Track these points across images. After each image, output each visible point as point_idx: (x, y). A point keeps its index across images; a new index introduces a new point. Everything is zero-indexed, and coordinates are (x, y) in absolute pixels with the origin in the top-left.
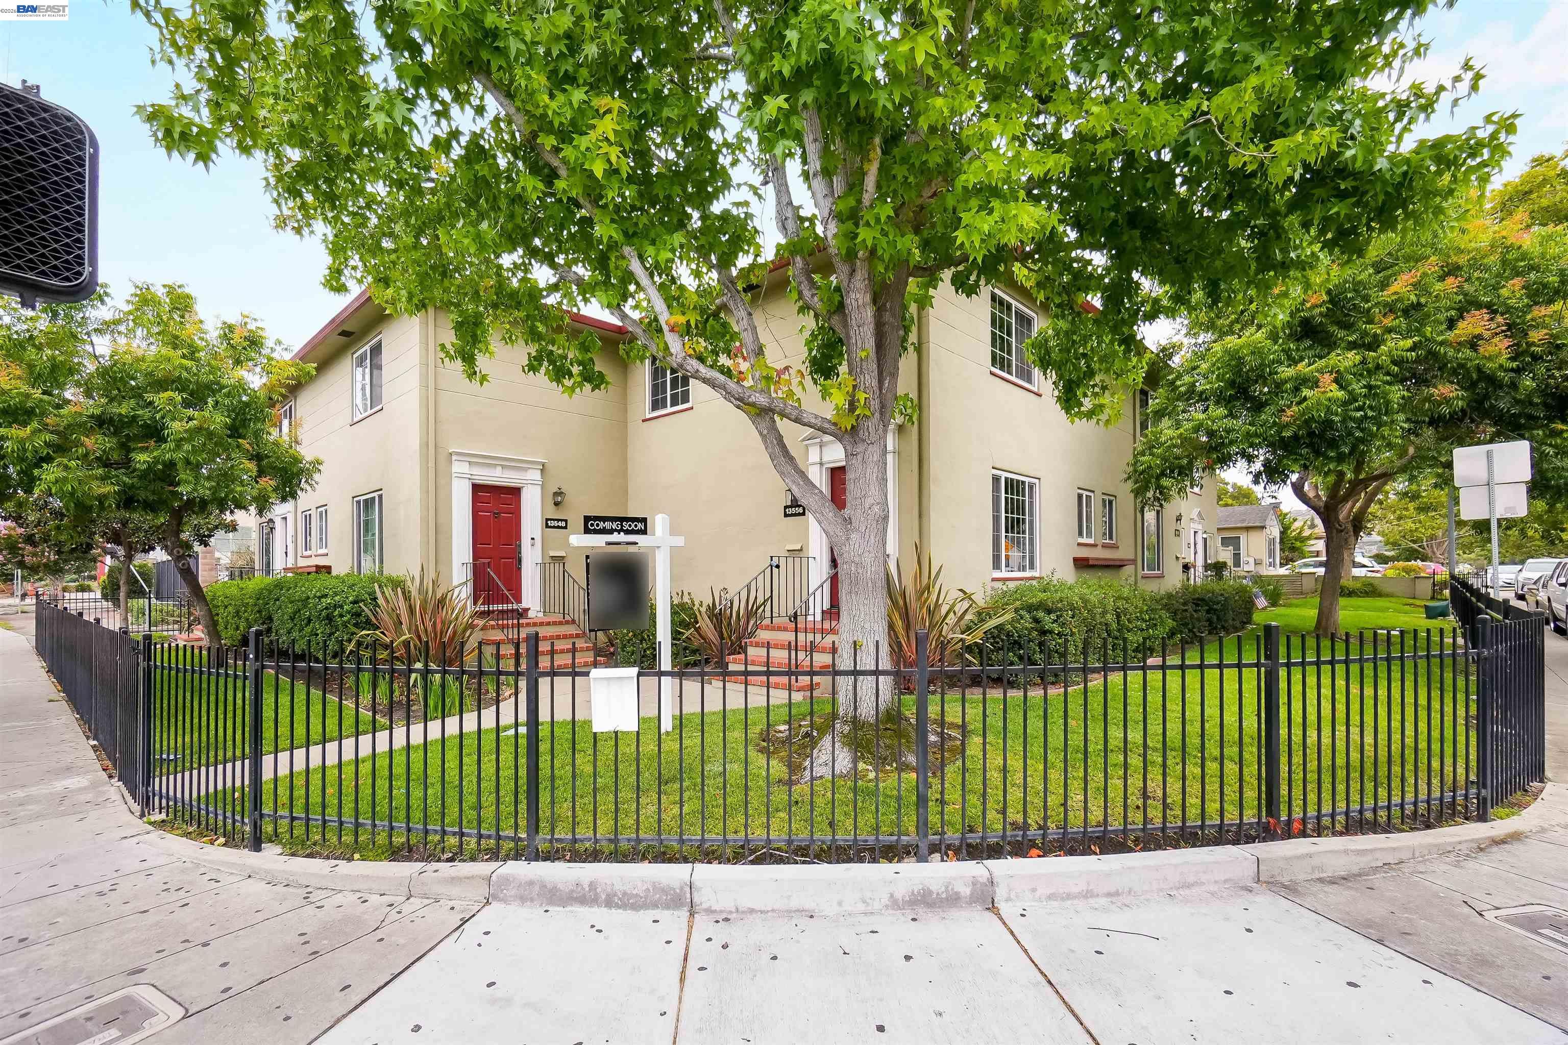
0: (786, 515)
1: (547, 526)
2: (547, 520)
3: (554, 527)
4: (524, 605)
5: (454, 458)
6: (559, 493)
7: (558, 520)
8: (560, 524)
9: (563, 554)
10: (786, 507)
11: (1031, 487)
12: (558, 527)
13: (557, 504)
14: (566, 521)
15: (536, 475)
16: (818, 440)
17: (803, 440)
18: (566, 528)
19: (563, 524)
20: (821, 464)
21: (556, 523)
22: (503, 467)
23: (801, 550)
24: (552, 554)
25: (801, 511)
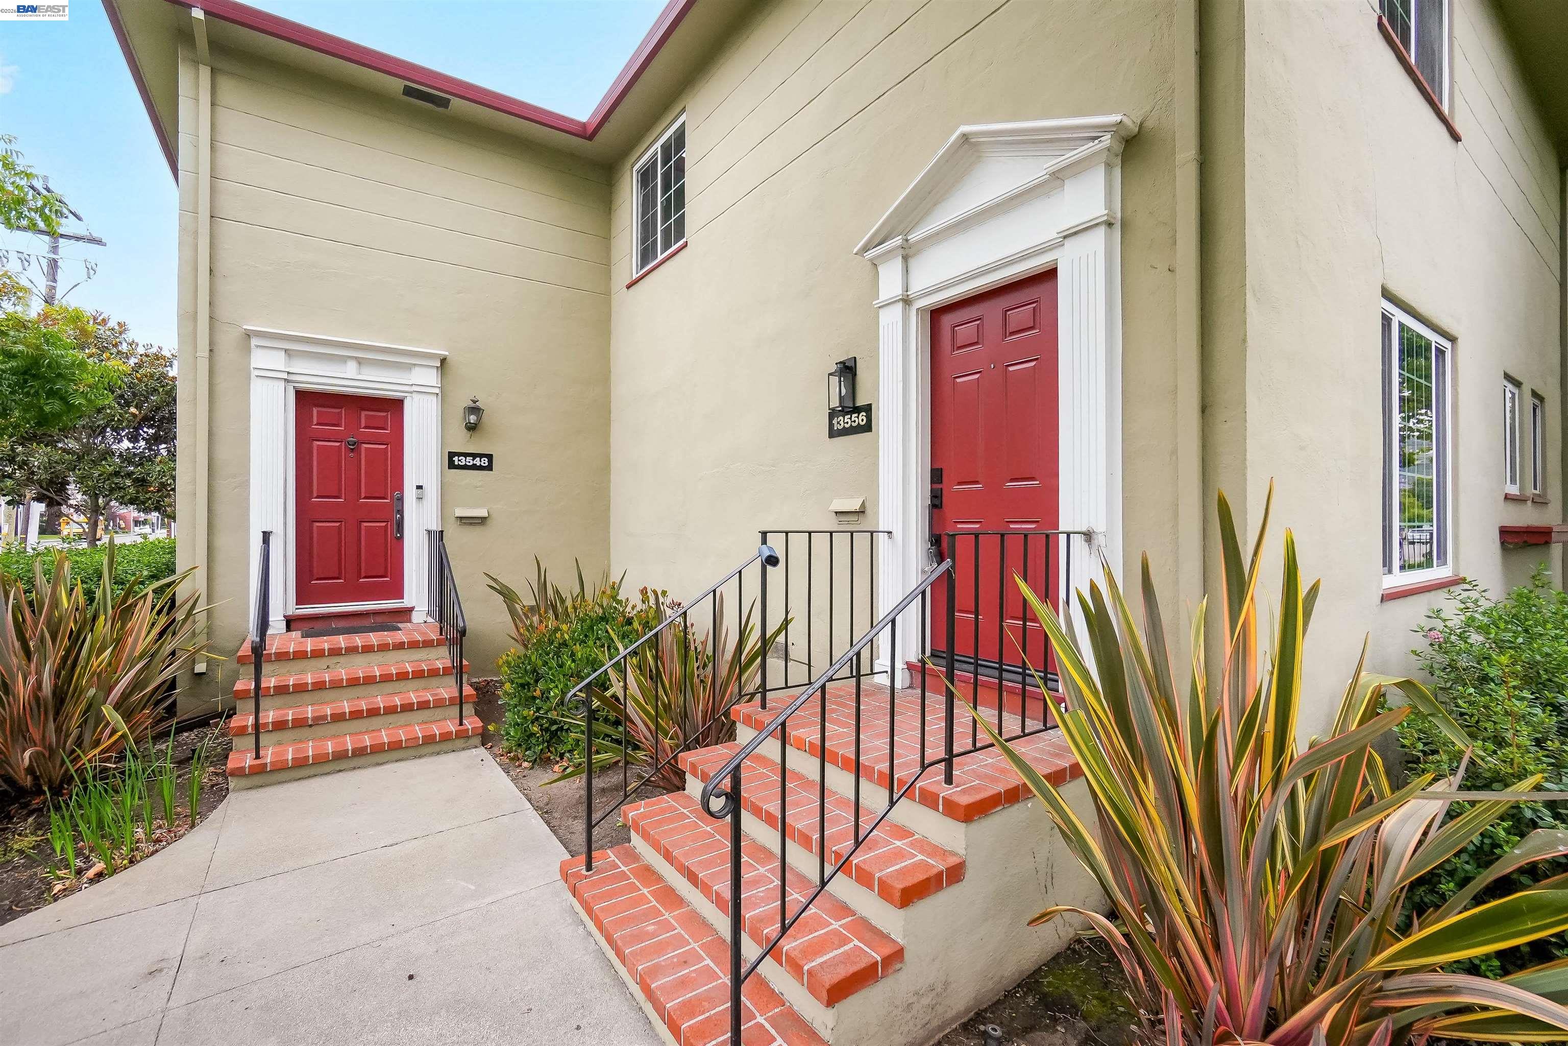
0: (833, 433)
1: (452, 466)
2: (451, 455)
3: (465, 467)
4: (406, 602)
5: (254, 342)
6: (474, 410)
7: (474, 456)
8: (477, 462)
9: (483, 513)
10: (833, 414)
11: (1441, 352)
12: (474, 467)
13: (472, 428)
14: (490, 457)
15: (429, 377)
16: (897, 241)
17: (865, 249)
18: (490, 468)
19: (485, 462)
20: (907, 301)
21: (469, 461)
22: (360, 361)
23: (861, 512)
24: (460, 512)
25: (862, 420)
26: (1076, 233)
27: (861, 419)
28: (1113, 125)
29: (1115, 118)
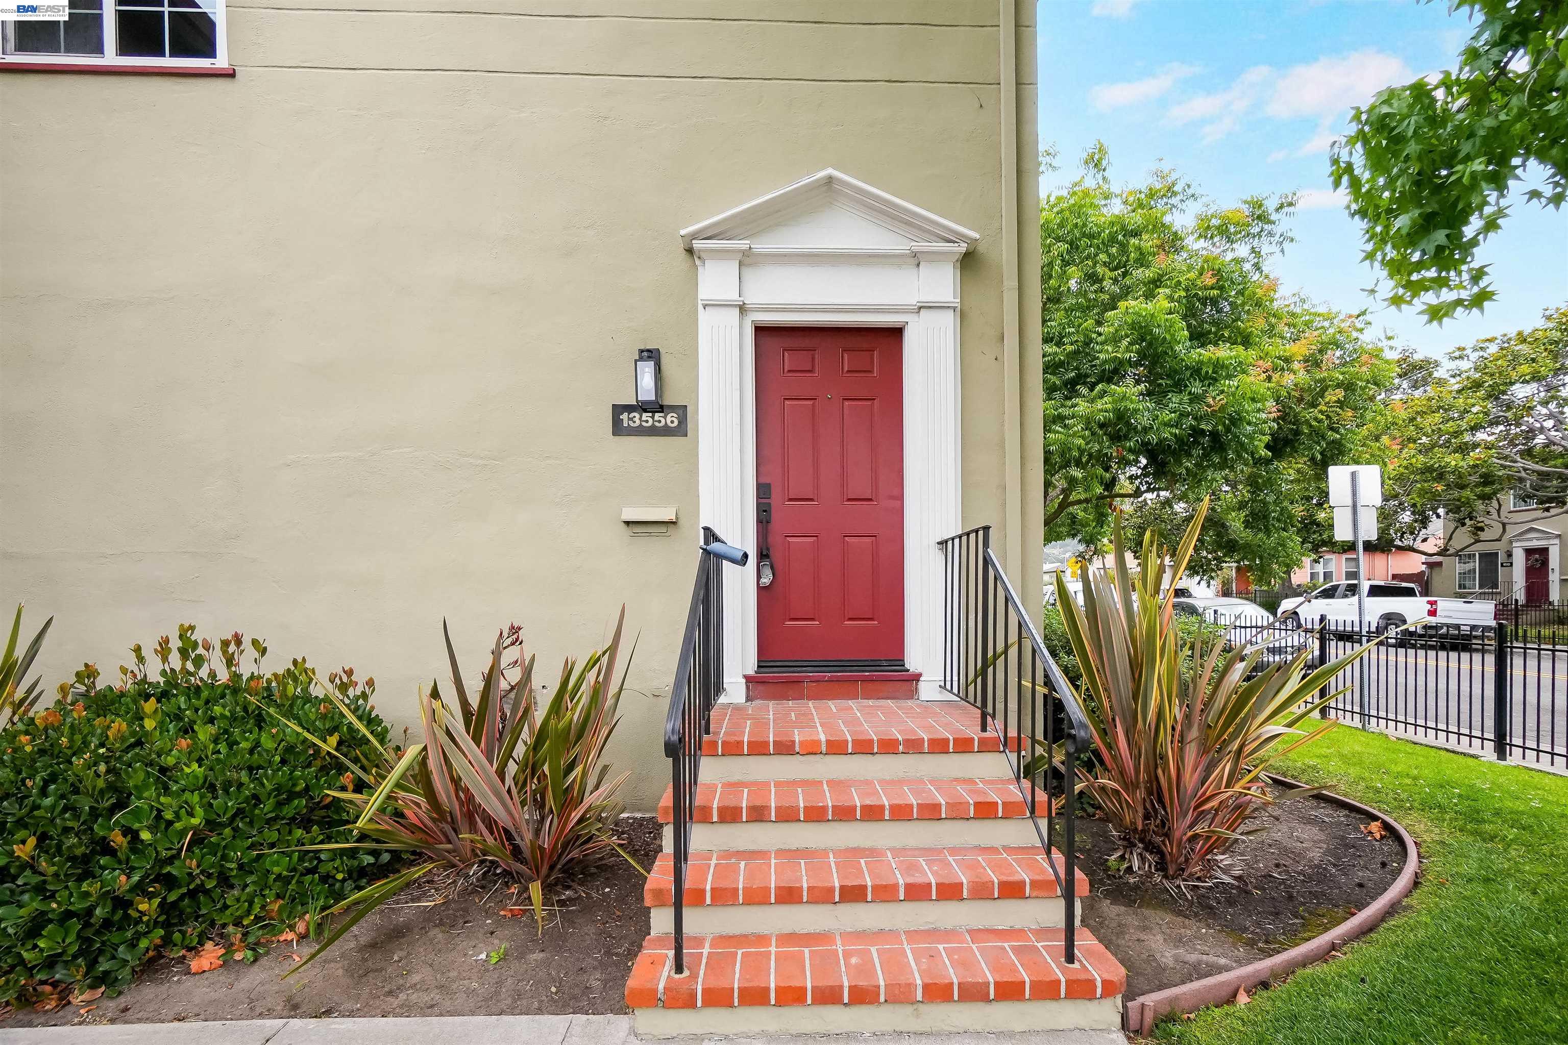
0: (618, 431)
10: (620, 408)
20: (743, 309)
23: (675, 523)
25: (672, 422)
26: (930, 307)
27: (671, 420)
28: (971, 239)
29: (975, 235)
